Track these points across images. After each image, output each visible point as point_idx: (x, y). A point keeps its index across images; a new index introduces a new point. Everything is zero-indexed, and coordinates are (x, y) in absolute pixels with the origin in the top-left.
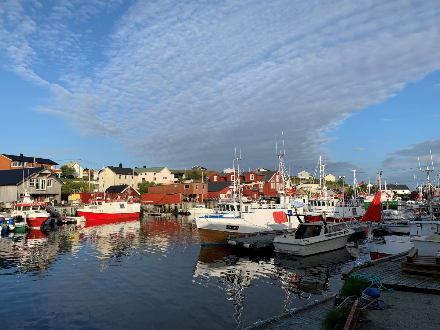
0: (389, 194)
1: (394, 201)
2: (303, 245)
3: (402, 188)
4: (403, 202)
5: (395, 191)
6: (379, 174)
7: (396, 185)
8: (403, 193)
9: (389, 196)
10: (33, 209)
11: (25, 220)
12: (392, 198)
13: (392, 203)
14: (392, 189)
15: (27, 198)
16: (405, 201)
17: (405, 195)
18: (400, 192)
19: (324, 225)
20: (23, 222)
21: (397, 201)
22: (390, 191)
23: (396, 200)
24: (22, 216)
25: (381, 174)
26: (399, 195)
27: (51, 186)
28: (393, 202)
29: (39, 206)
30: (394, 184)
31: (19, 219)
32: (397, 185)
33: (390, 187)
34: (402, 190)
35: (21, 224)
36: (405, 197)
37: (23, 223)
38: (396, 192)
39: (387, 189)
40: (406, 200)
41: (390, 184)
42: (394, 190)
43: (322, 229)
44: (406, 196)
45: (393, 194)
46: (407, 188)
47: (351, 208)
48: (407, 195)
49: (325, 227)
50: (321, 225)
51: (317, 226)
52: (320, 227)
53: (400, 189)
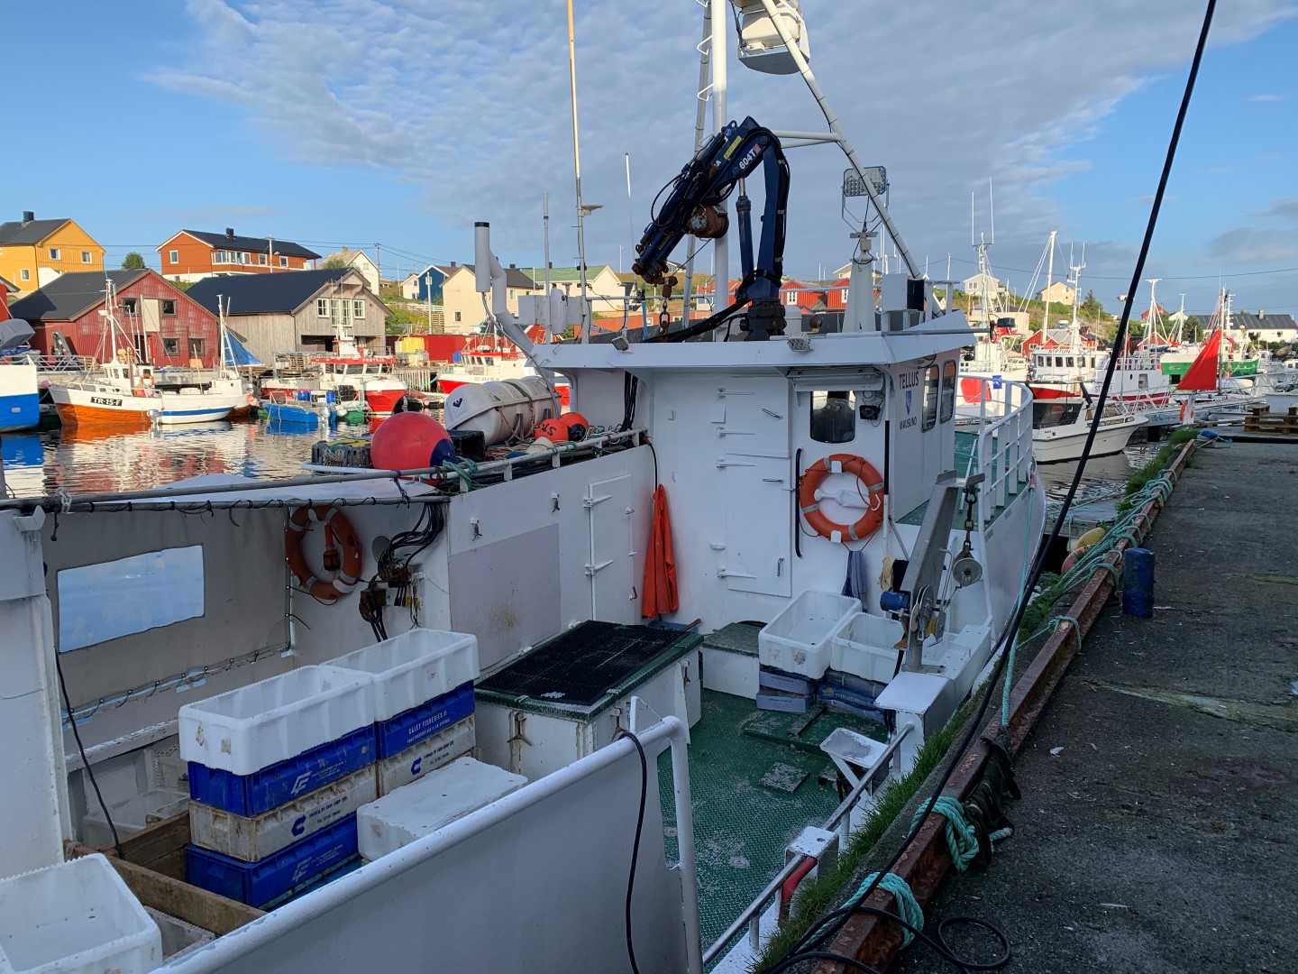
0: (1236, 340)
1: (1249, 361)
2: (1044, 441)
3: (1275, 323)
4: (1273, 363)
5: (1255, 334)
6: (1224, 295)
7: (1258, 316)
8: (1278, 340)
9: (1235, 347)
10: (369, 371)
11: (361, 395)
12: (1243, 353)
13: (1242, 365)
14: (1246, 329)
15: (346, 345)
16: (1280, 363)
17: (1284, 344)
18: (1268, 335)
19: (1086, 403)
20: (357, 399)
21: (1256, 362)
22: (1238, 332)
23: (1254, 359)
24: (351, 387)
25: (1226, 296)
26: (1264, 345)
27: (364, 317)
28: (1245, 364)
29: (381, 365)
30: (1252, 313)
31: (348, 393)
32: (1261, 317)
33: (1239, 320)
34: (1276, 331)
35: (353, 404)
36: (1281, 351)
37: (358, 402)
38: (1258, 336)
39: (1231, 328)
40: (1284, 358)
41: (1242, 313)
42: (1251, 331)
43: (1081, 411)
44: (1286, 348)
45: (1249, 340)
46: (1292, 325)
47: (1136, 374)
48: (1289, 344)
49: (1088, 407)
50: (1080, 402)
51: (1069, 406)
52: (1078, 407)
53: (1270, 328)
